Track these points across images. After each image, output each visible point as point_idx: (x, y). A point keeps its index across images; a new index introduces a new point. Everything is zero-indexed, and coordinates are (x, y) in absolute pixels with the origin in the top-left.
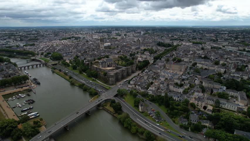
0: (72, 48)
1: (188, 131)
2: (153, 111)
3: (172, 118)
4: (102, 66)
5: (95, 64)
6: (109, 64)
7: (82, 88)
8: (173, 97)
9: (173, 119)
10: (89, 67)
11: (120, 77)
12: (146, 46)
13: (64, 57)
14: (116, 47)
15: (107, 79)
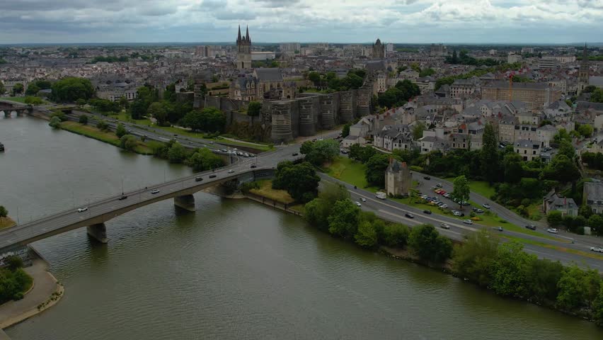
1: (582, 232)
2: (441, 194)
3: (515, 206)
6: (268, 89)
7: (165, 158)
8: (515, 151)
9: (521, 207)
10: (194, 106)
11: (311, 119)
13: (98, 92)
15: (263, 126)
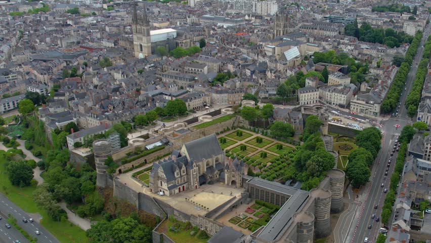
0: (14, 42)
4: (170, 188)
5: (129, 165)
10: (98, 183)
12: (312, 40)
14: (198, 45)
